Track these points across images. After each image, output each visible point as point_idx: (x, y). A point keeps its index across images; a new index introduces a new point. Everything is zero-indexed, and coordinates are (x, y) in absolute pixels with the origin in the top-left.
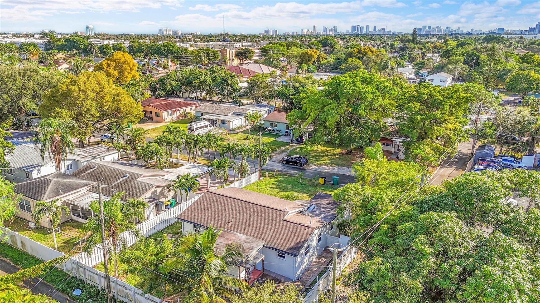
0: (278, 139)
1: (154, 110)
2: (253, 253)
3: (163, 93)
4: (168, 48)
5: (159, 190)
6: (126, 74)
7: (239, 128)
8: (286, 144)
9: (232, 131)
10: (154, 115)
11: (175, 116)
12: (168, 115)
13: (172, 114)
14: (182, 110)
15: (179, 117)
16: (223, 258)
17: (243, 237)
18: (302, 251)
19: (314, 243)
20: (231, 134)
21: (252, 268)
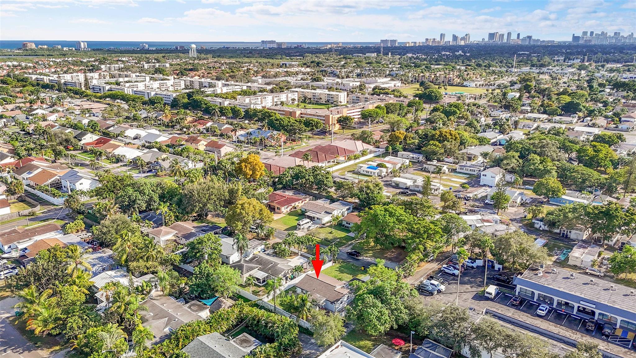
0: (349, 234)
1: (277, 206)
2: (322, 302)
3: (281, 186)
4: (280, 122)
5: (287, 271)
6: (257, 172)
7: (327, 223)
8: (353, 238)
9: (323, 226)
10: (276, 208)
11: (288, 209)
12: (285, 209)
13: (287, 208)
14: (293, 204)
15: (291, 209)
16: (311, 303)
17: (319, 296)
18: (339, 302)
19: (345, 299)
20: (322, 227)
21: (321, 307)
